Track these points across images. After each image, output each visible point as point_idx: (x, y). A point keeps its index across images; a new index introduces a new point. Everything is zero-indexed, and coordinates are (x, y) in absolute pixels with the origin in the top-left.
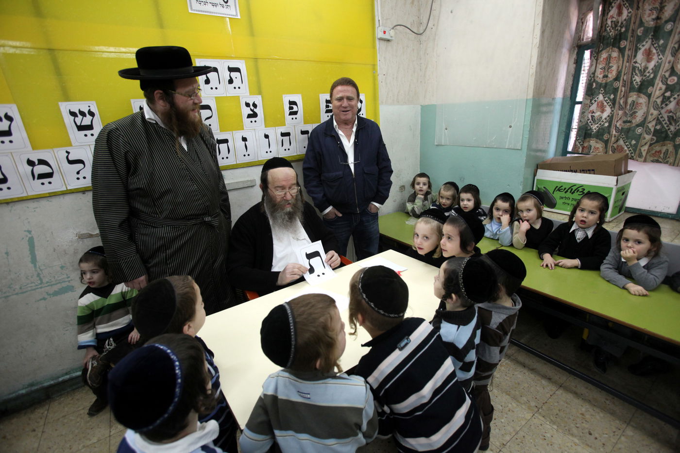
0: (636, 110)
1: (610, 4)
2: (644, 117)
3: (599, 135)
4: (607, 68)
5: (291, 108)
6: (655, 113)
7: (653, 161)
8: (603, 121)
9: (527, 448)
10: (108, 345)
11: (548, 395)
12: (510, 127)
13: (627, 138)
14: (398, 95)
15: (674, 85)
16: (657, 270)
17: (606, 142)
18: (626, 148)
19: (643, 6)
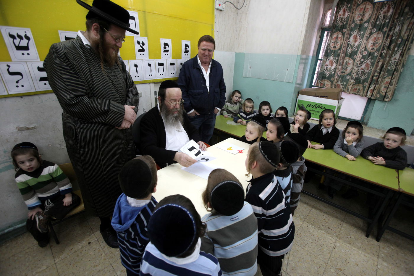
0: (347, 67)
1: (340, 8)
2: (351, 70)
3: (330, 78)
4: (336, 43)
5: (165, 48)
6: (356, 69)
7: (353, 94)
8: (331, 71)
9: (303, 238)
10: (47, 204)
11: (308, 212)
12: (287, 70)
13: (342, 81)
14: (224, 45)
15: (365, 55)
16: (359, 148)
17: (332, 82)
18: (341, 86)
19: (355, 13)
